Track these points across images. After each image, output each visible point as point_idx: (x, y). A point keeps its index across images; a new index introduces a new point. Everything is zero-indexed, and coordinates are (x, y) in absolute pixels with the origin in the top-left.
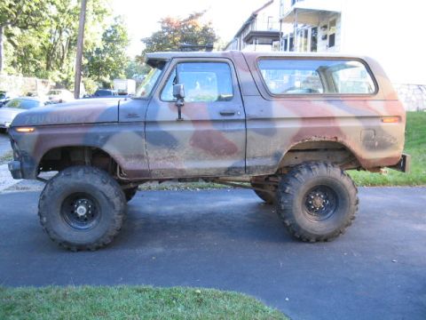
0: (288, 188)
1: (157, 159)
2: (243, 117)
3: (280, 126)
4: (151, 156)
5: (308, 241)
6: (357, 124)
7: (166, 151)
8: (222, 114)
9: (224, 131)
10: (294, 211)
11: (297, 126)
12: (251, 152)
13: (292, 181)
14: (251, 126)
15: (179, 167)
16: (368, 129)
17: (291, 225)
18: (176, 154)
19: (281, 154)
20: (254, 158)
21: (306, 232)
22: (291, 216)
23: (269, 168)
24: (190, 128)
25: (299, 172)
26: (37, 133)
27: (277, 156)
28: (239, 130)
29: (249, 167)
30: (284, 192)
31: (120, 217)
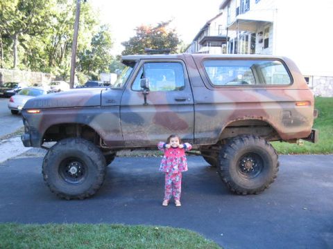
0: (226, 154)
1: (128, 133)
2: (192, 102)
3: (220, 108)
4: (124, 130)
5: (241, 194)
6: (277, 107)
7: (135, 127)
8: (177, 100)
9: (178, 112)
10: (230, 171)
11: (232, 108)
12: (198, 128)
13: (229, 150)
14: (198, 108)
15: (145, 139)
16: (286, 110)
17: (228, 182)
18: (143, 129)
19: (220, 129)
20: (200, 132)
21: (239, 187)
22: (228, 175)
23: (211, 140)
24: (153, 110)
25: (234, 142)
26: (42, 114)
27: (217, 131)
28: (189, 112)
29: (197, 139)
30: (223, 157)
31: (101, 175)
